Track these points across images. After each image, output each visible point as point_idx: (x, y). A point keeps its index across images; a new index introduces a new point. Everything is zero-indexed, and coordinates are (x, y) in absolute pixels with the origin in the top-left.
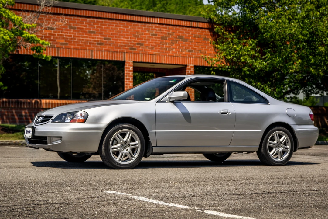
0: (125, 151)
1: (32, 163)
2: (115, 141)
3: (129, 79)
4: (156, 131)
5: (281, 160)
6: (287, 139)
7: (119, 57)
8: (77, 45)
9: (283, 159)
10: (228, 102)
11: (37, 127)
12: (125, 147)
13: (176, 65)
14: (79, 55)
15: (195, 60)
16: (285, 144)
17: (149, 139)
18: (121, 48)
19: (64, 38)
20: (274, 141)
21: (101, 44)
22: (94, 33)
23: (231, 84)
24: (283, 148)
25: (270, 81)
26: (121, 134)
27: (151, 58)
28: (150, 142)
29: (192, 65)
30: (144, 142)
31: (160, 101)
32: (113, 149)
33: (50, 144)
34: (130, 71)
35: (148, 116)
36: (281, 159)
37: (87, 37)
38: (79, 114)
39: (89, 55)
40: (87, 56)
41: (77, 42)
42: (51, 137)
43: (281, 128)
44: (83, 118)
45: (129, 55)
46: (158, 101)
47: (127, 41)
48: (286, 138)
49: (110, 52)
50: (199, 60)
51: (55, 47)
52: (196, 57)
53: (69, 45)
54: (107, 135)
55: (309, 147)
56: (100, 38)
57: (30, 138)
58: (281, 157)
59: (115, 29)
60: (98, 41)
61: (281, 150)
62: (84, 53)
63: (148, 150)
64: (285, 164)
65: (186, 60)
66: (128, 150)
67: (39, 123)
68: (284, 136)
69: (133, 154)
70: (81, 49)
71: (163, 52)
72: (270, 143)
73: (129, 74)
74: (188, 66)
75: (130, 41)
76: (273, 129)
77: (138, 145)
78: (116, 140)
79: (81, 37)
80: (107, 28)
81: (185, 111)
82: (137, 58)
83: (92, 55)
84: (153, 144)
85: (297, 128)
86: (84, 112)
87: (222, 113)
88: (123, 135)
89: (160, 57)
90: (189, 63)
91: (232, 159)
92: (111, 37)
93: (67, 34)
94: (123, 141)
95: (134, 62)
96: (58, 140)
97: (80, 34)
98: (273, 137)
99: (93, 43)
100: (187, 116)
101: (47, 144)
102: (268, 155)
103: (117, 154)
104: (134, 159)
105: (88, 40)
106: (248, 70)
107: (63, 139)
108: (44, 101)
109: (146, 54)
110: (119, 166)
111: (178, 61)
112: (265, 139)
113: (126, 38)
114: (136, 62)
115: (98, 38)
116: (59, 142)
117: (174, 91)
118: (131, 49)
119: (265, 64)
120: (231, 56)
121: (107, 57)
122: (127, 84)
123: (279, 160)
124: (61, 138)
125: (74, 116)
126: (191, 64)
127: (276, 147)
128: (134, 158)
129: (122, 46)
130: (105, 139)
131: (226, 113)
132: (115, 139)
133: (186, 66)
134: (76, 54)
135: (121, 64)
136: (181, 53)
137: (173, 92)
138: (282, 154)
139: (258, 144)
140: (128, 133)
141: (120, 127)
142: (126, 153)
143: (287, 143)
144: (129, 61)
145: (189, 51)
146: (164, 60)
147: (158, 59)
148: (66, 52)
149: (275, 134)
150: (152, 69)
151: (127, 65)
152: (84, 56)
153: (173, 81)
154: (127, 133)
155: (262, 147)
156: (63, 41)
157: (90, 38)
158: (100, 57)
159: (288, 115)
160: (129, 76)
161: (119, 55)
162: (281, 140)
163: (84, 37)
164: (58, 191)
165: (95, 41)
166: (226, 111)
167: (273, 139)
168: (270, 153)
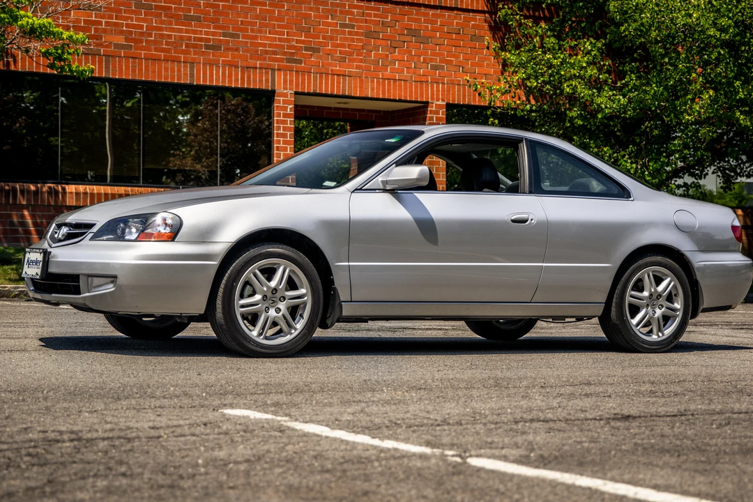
0: (272, 312)
1: (41, 340)
2: (248, 286)
3: (284, 136)
4: (350, 264)
5: (660, 339)
6: (675, 287)
7: (261, 81)
8: (156, 50)
9: (663, 335)
10: (530, 192)
11: (54, 251)
12: (274, 302)
13: (400, 101)
14: (160, 75)
15: (449, 91)
16: (670, 298)
17: (332, 282)
18: (265, 59)
19: (122, 32)
20: (642, 290)
21: (215, 48)
22: (198, 19)
23: (537, 149)
24: (663, 309)
25: (634, 144)
26: (263, 271)
27: (339, 83)
28: (335, 290)
29: (440, 102)
30: (321, 292)
31: (361, 189)
32: (243, 306)
33: (87, 294)
34: (286, 115)
35: (331, 226)
36: (659, 336)
37: (180, 31)
38: (158, 219)
39: (186, 74)
40: (179, 78)
41: (154, 41)
42: (89, 276)
43: (659, 258)
44: (168, 230)
45: (285, 75)
46: (356, 189)
47: (280, 40)
48: (672, 283)
49: (237, 67)
50: (459, 91)
51: (99, 55)
52: (452, 83)
53: (136, 49)
54: (229, 272)
55: (729, 307)
56: (213, 34)
57: (38, 277)
58: (660, 330)
59: (250, 10)
60: (208, 40)
61: (659, 312)
62: (173, 71)
63: (329, 311)
64: (670, 347)
65: (427, 90)
66: (280, 310)
67: (60, 241)
68: (669, 279)
69: (294, 320)
70: (166, 60)
71: (368, 69)
72: (632, 296)
73: (285, 122)
74: (430, 104)
75: (288, 40)
76: (641, 262)
77: (306, 298)
78: (251, 285)
79: (166, 29)
80: (230, 8)
81: (421, 215)
82: (303, 83)
83: (192, 75)
84: (343, 295)
85: (700, 260)
86: (171, 216)
87: (514, 221)
88: (269, 273)
89: (361, 81)
90: (432, 98)
91: (539, 335)
92: (241, 30)
93: (129, 22)
94: (268, 287)
95: (296, 93)
96: (107, 283)
97: (163, 22)
98: (640, 280)
99: (195, 46)
100: (427, 227)
101: (80, 294)
102: (626, 324)
103: (253, 319)
104: (295, 334)
105: (182, 38)
106: (579, 117)
107: (120, 281)
108: (71, 188)
109: (327, 74)
110: (258, 349)
111: (406, 93)
112: (619, 287)
113: (277, 33)
114: (303, 94)
115: (207, 33)
116: (110, 288)
117: (396, 166)
118: (289, 61)
119: (623, 101)
120: (539, 81)
121: (230, 81)
122: (278, 148)
123: (654, 337)
124: (113, 278)
125: (148, 224)
126: (438, 100)
127: (648, 305)
128: (296, 329)
129: (267, 52)
130: (224, 282)
131: (524, 221)
132: (247, 283)
133: (426, 104)
134: (154, 72)
135: (264, 99)
136: (414, 73)
137: (393, 168)
138: (662, 324)
139: (603, 298)
140: (282, 268)
141: (261, 254)
142: (276, 317)
143: (675, 295)
144: (285, 91)
145: (435, 68)
146: (372, 89)
147: (356, 87)
148: (127, 68)
149: (646, 274)
150: (341, 112)
151: (279, 101)
152: (173, 77)
153: (393, 140)
154: (279, 267)
155: (614, 304)
156: (121, 40)
157: (187, 31)
158: (211, 80)
159: (678, 228)
160: (285, 129)
161: (261, 76)
162: (660, 288)
163: (173, 30)
164: (106, 409)
165: (201, 40)
166: (525, 216)
167: (639, 287)
168: (632, 320)
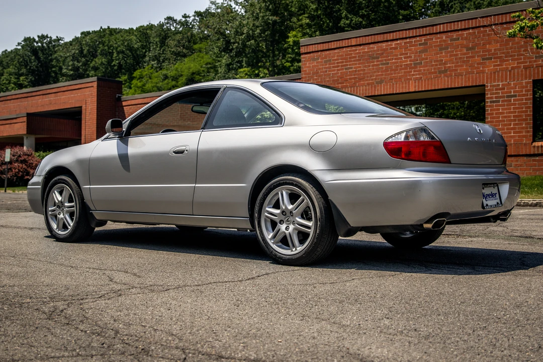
0: (61, 215)
4: (91, 186)
6: (307, 205)
9: (296, 249)
12: (63, 209)
24: (295, 225)
28: (86, 203)
31: (107, 138)
36: (293, 250)
43: (289, 178)
48: (305, 202)
58: (294, 245)
66: (64, 214)
68: (302, 198)
72: (268, 213)
77: (74, 208)
84: (92, 207)
87: (176, 152)
127: (282, 221)
131: (182, 152)
138: (296, 239)
142: (62, 218)
159: (312, 148)
162: (292, 206)
166: (183, 148)
